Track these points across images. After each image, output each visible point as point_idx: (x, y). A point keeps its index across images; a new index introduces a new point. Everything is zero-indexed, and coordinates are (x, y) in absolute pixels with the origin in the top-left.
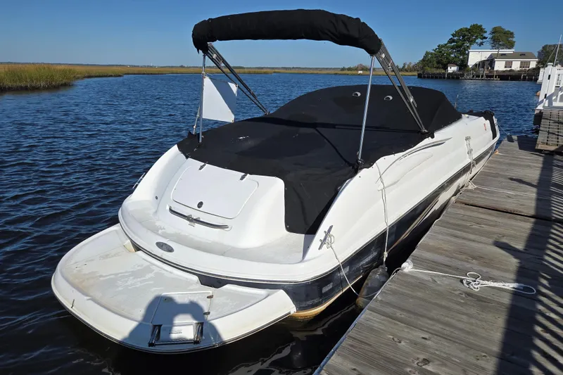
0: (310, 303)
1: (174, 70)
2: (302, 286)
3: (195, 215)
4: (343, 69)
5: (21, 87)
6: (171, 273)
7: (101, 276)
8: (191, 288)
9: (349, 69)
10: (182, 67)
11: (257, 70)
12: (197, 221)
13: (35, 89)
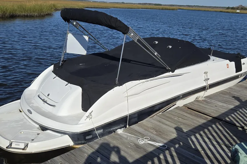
0: (80, 142)
1: (116, 5)
2: (75, 135)
3: (46, 99)
4: (228, 8)
5: (25, 15)
6: (30, 122)
7: (3, 120)
8: (34, 130)
9: (233, 8)
10: (123, 3)
11: (168, 7)
12: (45, 102)
13: (31, 17)
